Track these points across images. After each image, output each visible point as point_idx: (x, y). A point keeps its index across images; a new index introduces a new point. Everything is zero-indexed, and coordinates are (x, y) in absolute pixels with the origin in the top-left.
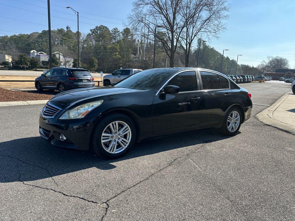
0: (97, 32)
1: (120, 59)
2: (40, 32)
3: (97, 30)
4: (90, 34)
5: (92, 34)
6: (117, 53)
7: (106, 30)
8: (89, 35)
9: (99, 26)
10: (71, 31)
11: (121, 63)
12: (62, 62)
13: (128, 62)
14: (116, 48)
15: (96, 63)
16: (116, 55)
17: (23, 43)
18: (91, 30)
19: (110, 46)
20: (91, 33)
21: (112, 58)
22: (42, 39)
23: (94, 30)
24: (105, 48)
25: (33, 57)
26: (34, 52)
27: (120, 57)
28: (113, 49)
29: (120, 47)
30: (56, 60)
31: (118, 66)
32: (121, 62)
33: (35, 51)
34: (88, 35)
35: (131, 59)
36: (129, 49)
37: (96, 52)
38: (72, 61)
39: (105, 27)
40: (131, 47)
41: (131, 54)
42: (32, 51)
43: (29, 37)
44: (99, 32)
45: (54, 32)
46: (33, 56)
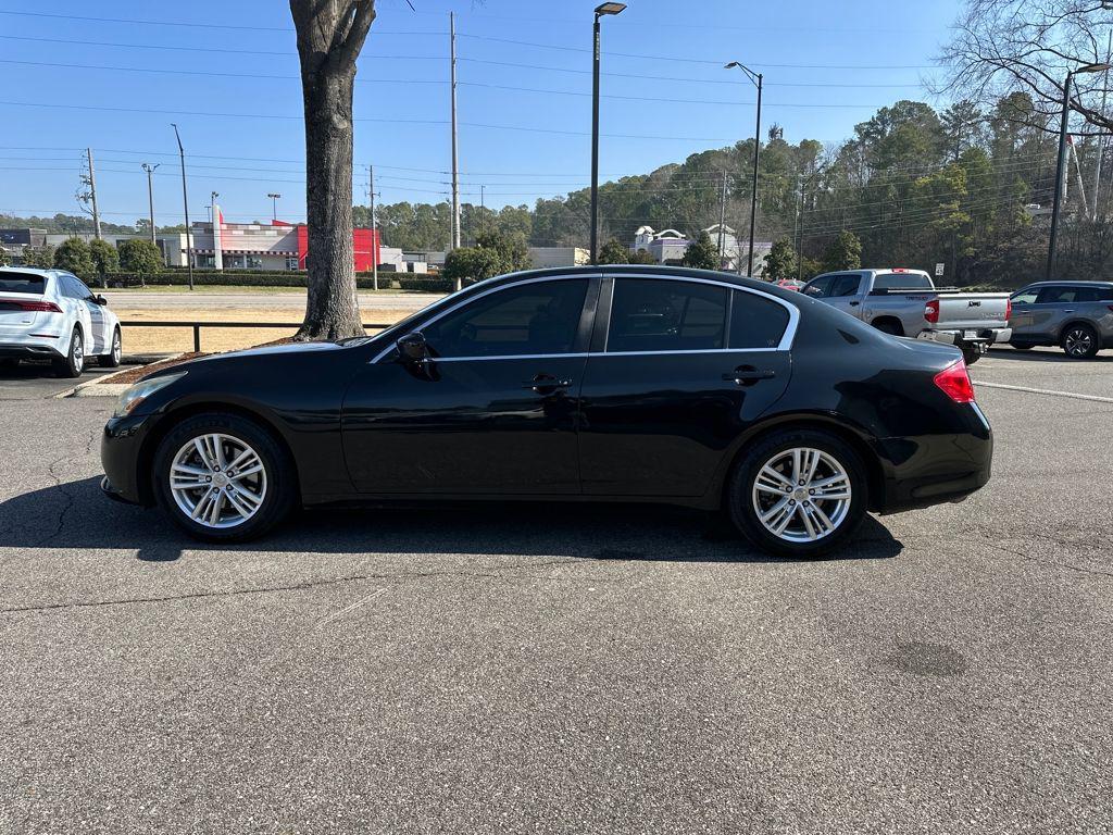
0: (882, 132)
1: (966, 228)
2: (681, 161)
3: (884, 122)
4: (852, 142)
5: (862, 143)
6: (955, 205)
7: (920, 120)
8: (851, 147)
9: (890, 107)
10: (783, 143)
11: (973, 245)
12: (730, 259)
13: (1009, 236)
14: (949, 187)
15: (854, 252)
16: (951, 212)
17: (629, 207)
18: (858, 129)
19: (927, 180)
20: (856, 138)
21: (932, 226)
22: (685, 184)
23: (872, 124)
24: (904, 191)
25: (642, 250)
26: (646, 232)
27: (967, 219)
28: (941, 192)
29: (972, 180)
30: (708, 252)
31: (955, 256)
32: (969, 239)
33: (648, 228)
34: (844, 149)
35: (1024, 221)
36: (1015, 180)
37: (865, 209)
38: (768, 252)
39: (918, 105)
40: (1025, 175)
41: (1024, 203)
42: (641, 231)
43: (647, 182)
44: (889, 129)
45: (727, 155)
46: (641, 246)
